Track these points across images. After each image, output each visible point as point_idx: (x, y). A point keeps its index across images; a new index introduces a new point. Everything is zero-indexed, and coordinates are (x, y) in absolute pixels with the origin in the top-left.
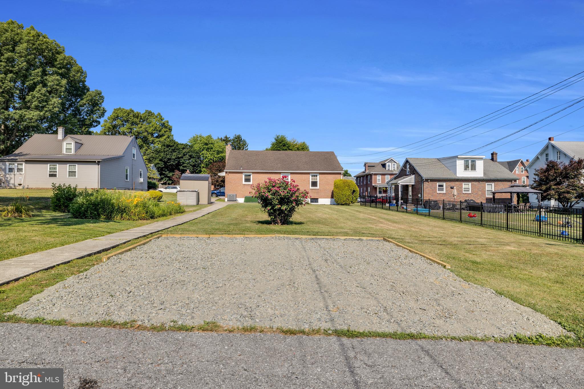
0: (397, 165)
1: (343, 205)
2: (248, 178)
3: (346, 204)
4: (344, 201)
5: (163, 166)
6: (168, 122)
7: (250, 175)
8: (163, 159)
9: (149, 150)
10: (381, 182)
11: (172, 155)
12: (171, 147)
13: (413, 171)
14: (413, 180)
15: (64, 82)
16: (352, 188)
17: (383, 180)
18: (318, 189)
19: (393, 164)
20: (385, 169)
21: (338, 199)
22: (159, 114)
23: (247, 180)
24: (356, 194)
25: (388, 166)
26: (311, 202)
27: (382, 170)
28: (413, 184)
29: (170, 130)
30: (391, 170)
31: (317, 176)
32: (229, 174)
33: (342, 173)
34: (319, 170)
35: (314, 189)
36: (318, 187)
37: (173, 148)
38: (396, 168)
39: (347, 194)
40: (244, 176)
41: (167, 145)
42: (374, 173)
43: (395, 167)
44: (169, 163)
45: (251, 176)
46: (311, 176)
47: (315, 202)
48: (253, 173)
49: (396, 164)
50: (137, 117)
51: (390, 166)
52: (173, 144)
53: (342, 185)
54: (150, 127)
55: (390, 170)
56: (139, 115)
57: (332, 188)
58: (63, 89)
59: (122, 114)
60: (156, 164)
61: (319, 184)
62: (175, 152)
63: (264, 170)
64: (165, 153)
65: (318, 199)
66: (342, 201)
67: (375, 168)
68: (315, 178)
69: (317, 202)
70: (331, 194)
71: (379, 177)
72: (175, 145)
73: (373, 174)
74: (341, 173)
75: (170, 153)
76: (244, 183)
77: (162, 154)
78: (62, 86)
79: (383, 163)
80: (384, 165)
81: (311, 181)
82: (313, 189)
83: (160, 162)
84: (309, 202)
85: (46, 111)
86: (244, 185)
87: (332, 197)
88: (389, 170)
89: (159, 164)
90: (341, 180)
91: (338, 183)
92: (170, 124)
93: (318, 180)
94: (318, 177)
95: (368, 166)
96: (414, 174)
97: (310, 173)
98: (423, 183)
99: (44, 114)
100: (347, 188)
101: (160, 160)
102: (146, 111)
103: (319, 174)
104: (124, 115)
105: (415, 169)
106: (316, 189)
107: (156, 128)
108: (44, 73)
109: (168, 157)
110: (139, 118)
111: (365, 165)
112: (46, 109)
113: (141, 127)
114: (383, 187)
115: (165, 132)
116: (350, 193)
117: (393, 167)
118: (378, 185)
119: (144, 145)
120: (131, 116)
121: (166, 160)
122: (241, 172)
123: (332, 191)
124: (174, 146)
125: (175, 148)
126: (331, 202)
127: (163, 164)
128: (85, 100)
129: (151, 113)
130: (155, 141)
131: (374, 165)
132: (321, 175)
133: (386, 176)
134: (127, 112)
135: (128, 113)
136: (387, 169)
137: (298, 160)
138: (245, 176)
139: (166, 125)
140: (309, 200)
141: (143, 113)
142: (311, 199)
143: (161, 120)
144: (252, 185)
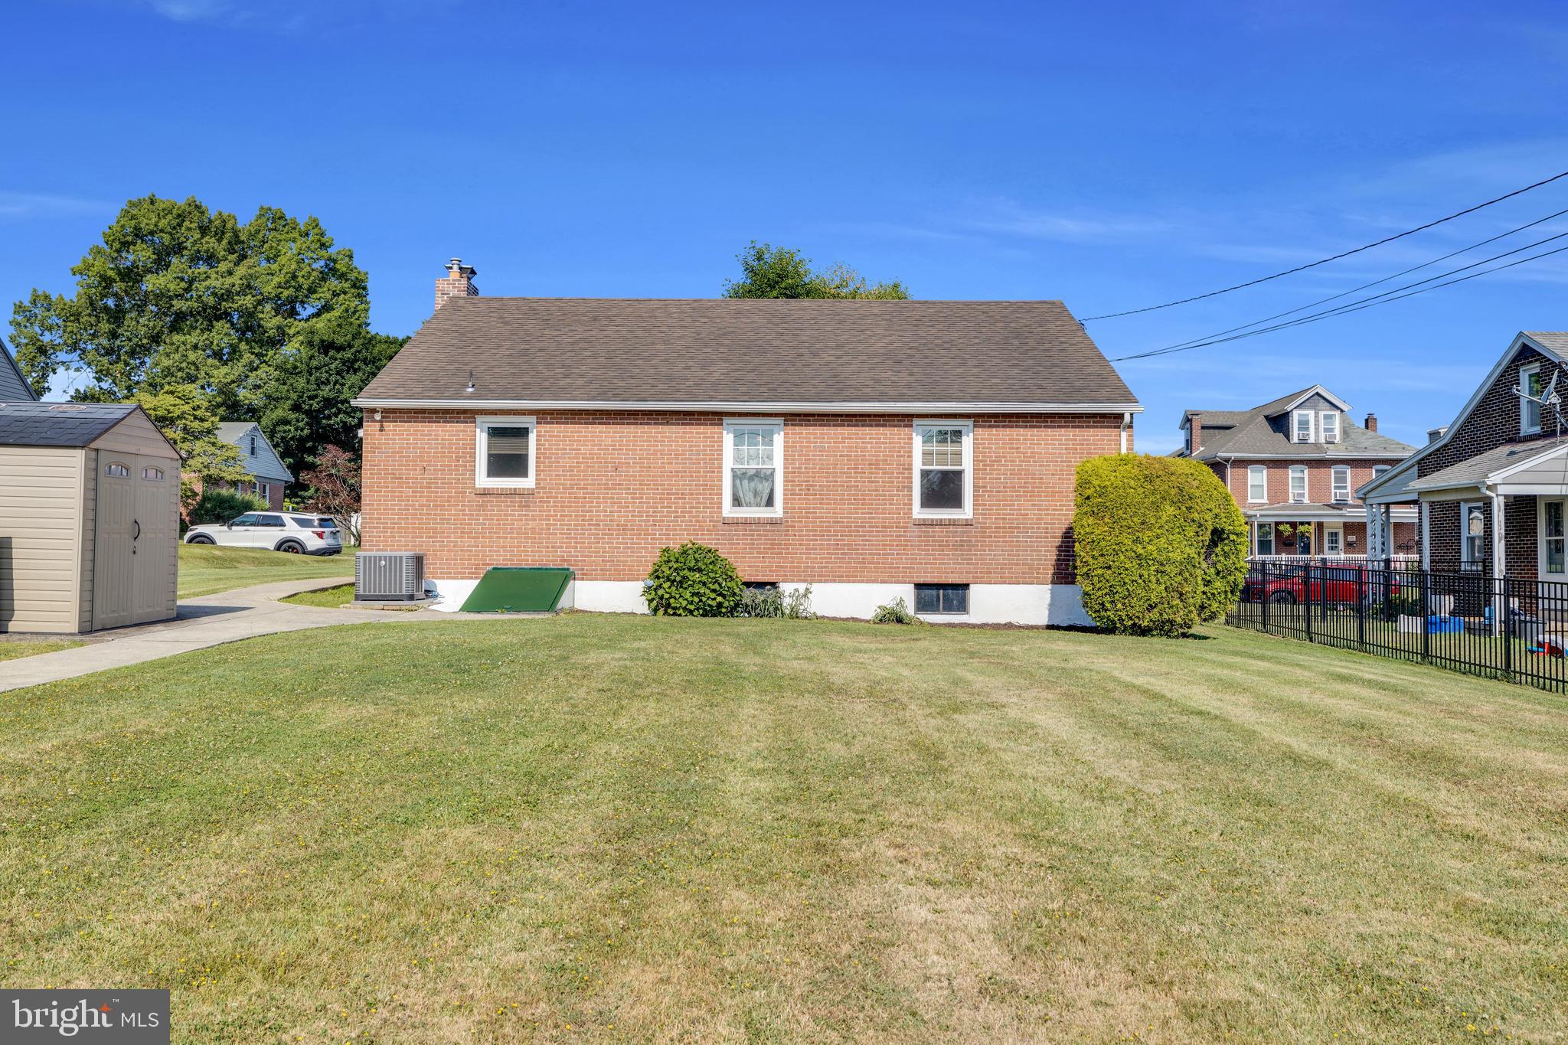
0: (1343, 421)
1: (1144, 632)
2: (507, 447)
3: (1165, 629)
4: (1151, 608)
5: (306, 432)
6: (351, 257)
7: (522, 433)
8: (304, 402)
9: (264, 368)
10: (1265, 500)
11: (343, 385)
12: (341, 348)
16: (1209, 516)
17: (1277, 492)
18: (967, 524)
19: (1322, 414)
20: (1287, 436)
21: (1112, 593)
22: (314, 222)
23: (508, 463)
24: (1226, 555)
25: (1300, 423)
26: (922, 605)
27: (1271, 445)
30: (1317, 446)
31: (958, 434)
32: (389, 426)
33: (1126, 418)
34: (976, 398)
35: (940, 523)
36: (967, 512)
37: (348, 355)
38: (1337, 432)
39: (1176, 556)
40: (482, 439)
41: (322, 341)
42: (1233, 455)
43: (1331, 430)
44: (329, 418)
45: (532, 437)
46: (917, 441)
47: (949, 608)
48: (543, 416)
49: (1337, 413)
50: (220, 235)
51: (1307, 422)
52: (349, 337)
53: (1135, 495)
54: (273, 275)
55: (1312, 440)
56: (229, 225)
57: (1063, 512)
59: (154, 220)
60: (278, 425)
61: (976, 487)
62: (355, 371)
63: (616, 397)
64: (313, 378)
65: (966, 586)
66: (1139, 606)
67: (1241, 436)
68: (949, 448)
69: (962, 607)
70: (1052, 556)
71: (1257, 478)
72: (358, 343)
73: (1227, 460)
74: (1121, 416)
75: (333, 379)
76: (483, 480)
77: (301, 383)
79: (1273, 411)
80: (1279, 422)
81: (918, 465)
82: (932, 524)
83: (293, 416)
84: (910, 609)
86: (485, 493)
87: (1065, 572)
88: (1303, 441)
89: (287, 422)
90: (1124, 461)
91: (1110, 479)
92: (358, 263)
93: (967, 465)
94: (967, 442)
95: (1203, 428)
97: (911, 416)
100: (1171, 510)
101: (296, 408)
103: (970, 422)
104: (161, 225)
106: (953, 523)
107: (294, 277)
109: (326, 392)
110: (228, 235)
111: (1188, 420)
113: (230, 273)
114: (1277, 524)
115: (335, 294)
116: (1192, 552)
117: (1322, 426)
118: (1258, 513)
119: (243, 346)
120: (189, 229)
121: (315, 406)
122: (465, 411)
123: (1059, 533)
124: (350, 346)
125: (354, 354)
126: (1051, 605)
127: (308, 424)
129: (283, 218)
130: (292, 332)
131: (1229, 423)
132: (983, 433)
133: (1292, 473)
134: (175, 212)
135: (179, 216)
136: (1295, 439)
137: (840, 346)
138: (495, 433)
139: (341, 267)
140: (902, 595)
141: (245, 220)
142: (919, 586)
143: (323, 246)
144: (531, 493)
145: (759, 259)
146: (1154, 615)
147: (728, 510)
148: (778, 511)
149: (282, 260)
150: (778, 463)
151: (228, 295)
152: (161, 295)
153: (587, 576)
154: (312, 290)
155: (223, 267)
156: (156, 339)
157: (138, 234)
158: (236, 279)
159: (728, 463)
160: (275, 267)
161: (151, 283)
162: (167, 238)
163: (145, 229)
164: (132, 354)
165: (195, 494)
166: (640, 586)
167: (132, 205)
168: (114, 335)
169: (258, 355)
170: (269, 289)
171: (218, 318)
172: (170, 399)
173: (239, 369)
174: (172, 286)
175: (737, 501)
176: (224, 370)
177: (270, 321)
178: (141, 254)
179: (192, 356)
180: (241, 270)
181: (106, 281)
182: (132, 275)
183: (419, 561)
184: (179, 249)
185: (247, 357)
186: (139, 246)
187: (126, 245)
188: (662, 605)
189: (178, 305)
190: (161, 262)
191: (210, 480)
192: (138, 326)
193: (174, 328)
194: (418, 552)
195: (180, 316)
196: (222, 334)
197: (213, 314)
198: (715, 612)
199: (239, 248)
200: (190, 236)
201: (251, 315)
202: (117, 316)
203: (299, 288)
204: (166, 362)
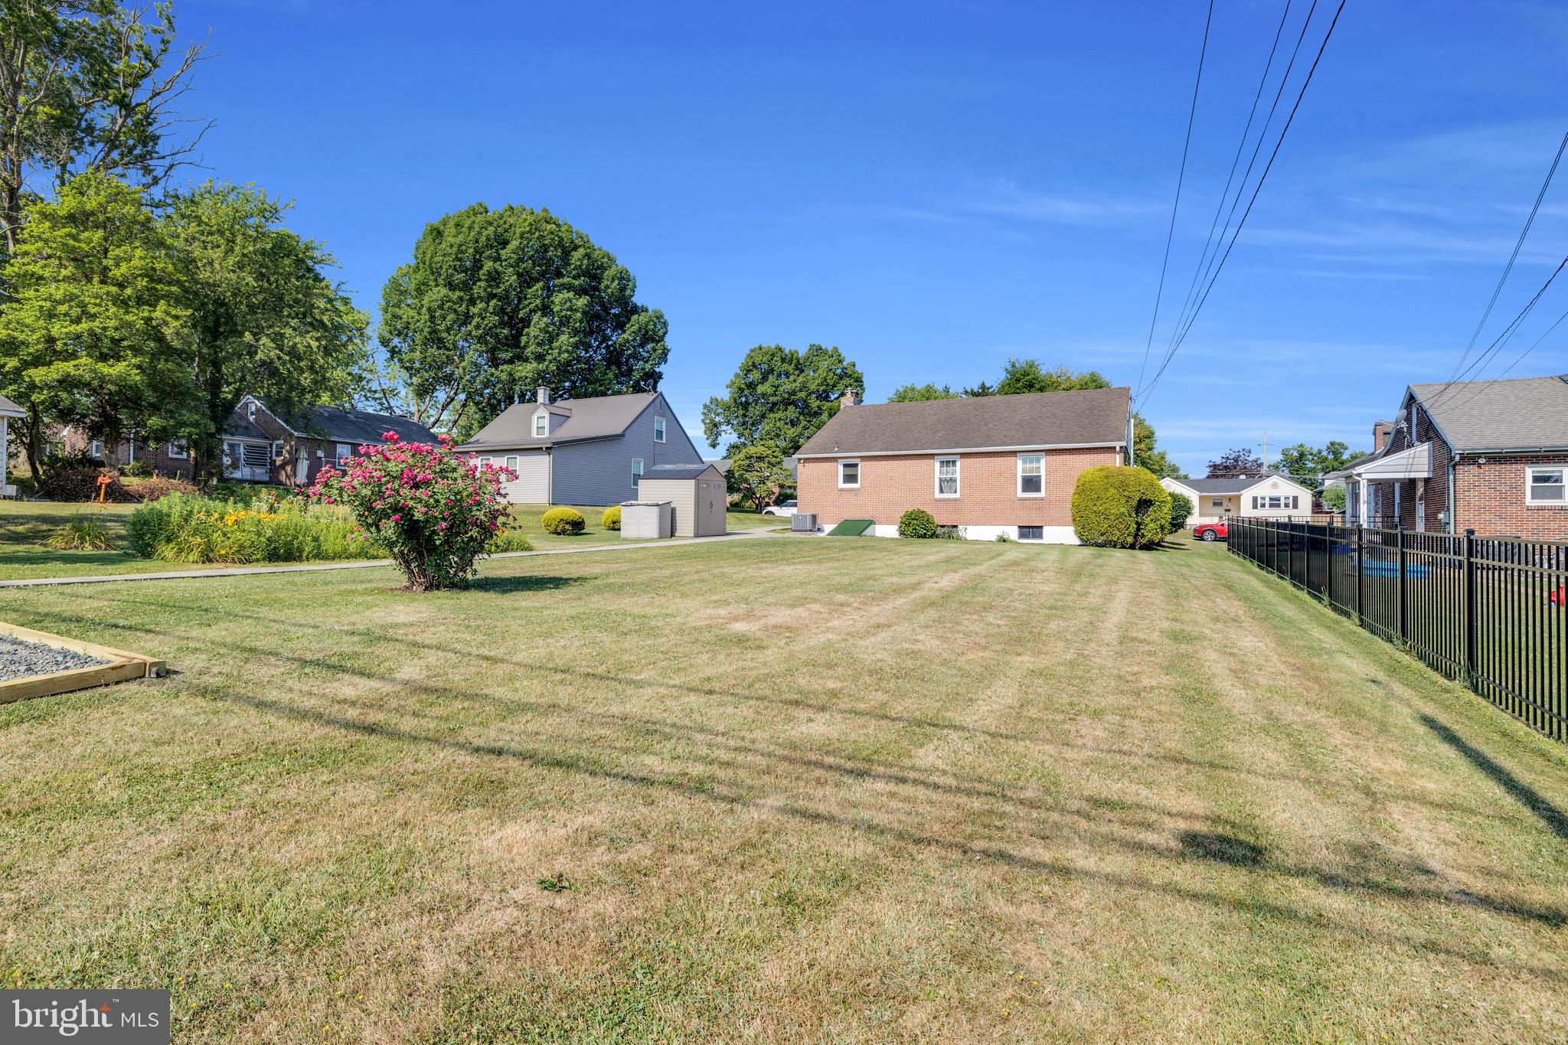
2: (850, 471)
6: (854, 366)
7: (856, 465)
13: (1428, 431)
14: (1426, 461)
15: (582, 302)
18: (1042, 499)
21: (1084, 528)
22: (836, 349)
23: (851, 478)
24: (1156, 512)
26: (1022, 535)
28: (1425, 475)
29: (856, 381)
32: (807, 465)
33: (1118, 449)
34: (1046, 443)
35: (1029, 499)
36: (1042, 494)
39: (1117, 512)
40: (841, 468)
45: (859, 467)
47: (1034, 537)
48: (863, 458)
50: (790, 361)
53: (1098, 484)
54: (815, 379)
56: (795, 356)
58: (579, 314)
59: (761, 357)
61: (1046, 482)
63: (891, 450)
65: (1042, 527)
68: (1035, 466)
69: (1040, 536)
74: (1115, 448)
76: (841, 485)
78: (576, 311)
82: (1025, 499)
84: (1015, 537)
85: (551, 362)
86: (841, 490)
91: (1087, 479)
92: (858, 369)
93: (1043, 473)
96: (1429, 439)
97: (1016, 452)
98: (1454, 469)
99: (547, 367)
100: (1113, 491)
102: (812, 346)
103: (1043, 453)
104: (764, 359)
105: (1431, 423)
106: (1036, 499)
107: (826, 379)
108: (549, 290)
110: (794, 362)
112: (549, 357)
113: (795, 381)
116: (1123, 510)
119: (801, 418)
120: (777, 360)
122: (834, 458)
126: (1076, 536)
128: (628, 332)
129: (821, 349)
132: (1050, 458)
134: (770, 352)
135: (772, 354)
138: (845, 466)
139: (849, 372)
140: (1012, 532)
141: (803, 352)
142: (1020, 527)
143: (840, 361)
144: (859, 489)
145: (1013, 366)
146: (1104, 538)
147: (937, 495)
148: (957, 495)
149: (820, 371)
150: (958, 475)
151: (794, 393)
152: (764, 395)
153: (880, 523)
154: (834, 386)
155: (792, 378)
156: (763, 416)
157: (754, 365)
158: (797, 384)
159: (937, 475)
160: (816, 375)
161: (760, 389)
162: (766, 366)
163: (757, 363)
164: (753, 424)
165: (773, 493)
166: (896, 527)
167: (752, 351)
168: (745, 416)
169: (809, 421)
170: (813, 387)
171: (790, 404)
172: (763, 448)
173: (799, 429)
174: (769, 390)
175: (941, 491)
176: (793, 430)
177: (814, 403)
178: (755, 376)
179: (778, 424)
180: (800, 379)
181: (741, 390)
182: (751, 386)
183: (814, 517)
184: (772, 371)
185: (804, 423)
186: (755, 371)
187: (749, 371)
188: (902, 533)
189: (772, 399)
190: (764, 378)
191: (782, 486)
192: (755, 411)
193: (771, 410)
194: (814, 513)
195: (774, 404)
196: (792, 412)
197: (788, 402)
198: (924, 536)
199: (800, 368)
200: (777, 363)
201: (805, 401)
202: (746, 406)
203: (827, 385)
204: (767, 428)
